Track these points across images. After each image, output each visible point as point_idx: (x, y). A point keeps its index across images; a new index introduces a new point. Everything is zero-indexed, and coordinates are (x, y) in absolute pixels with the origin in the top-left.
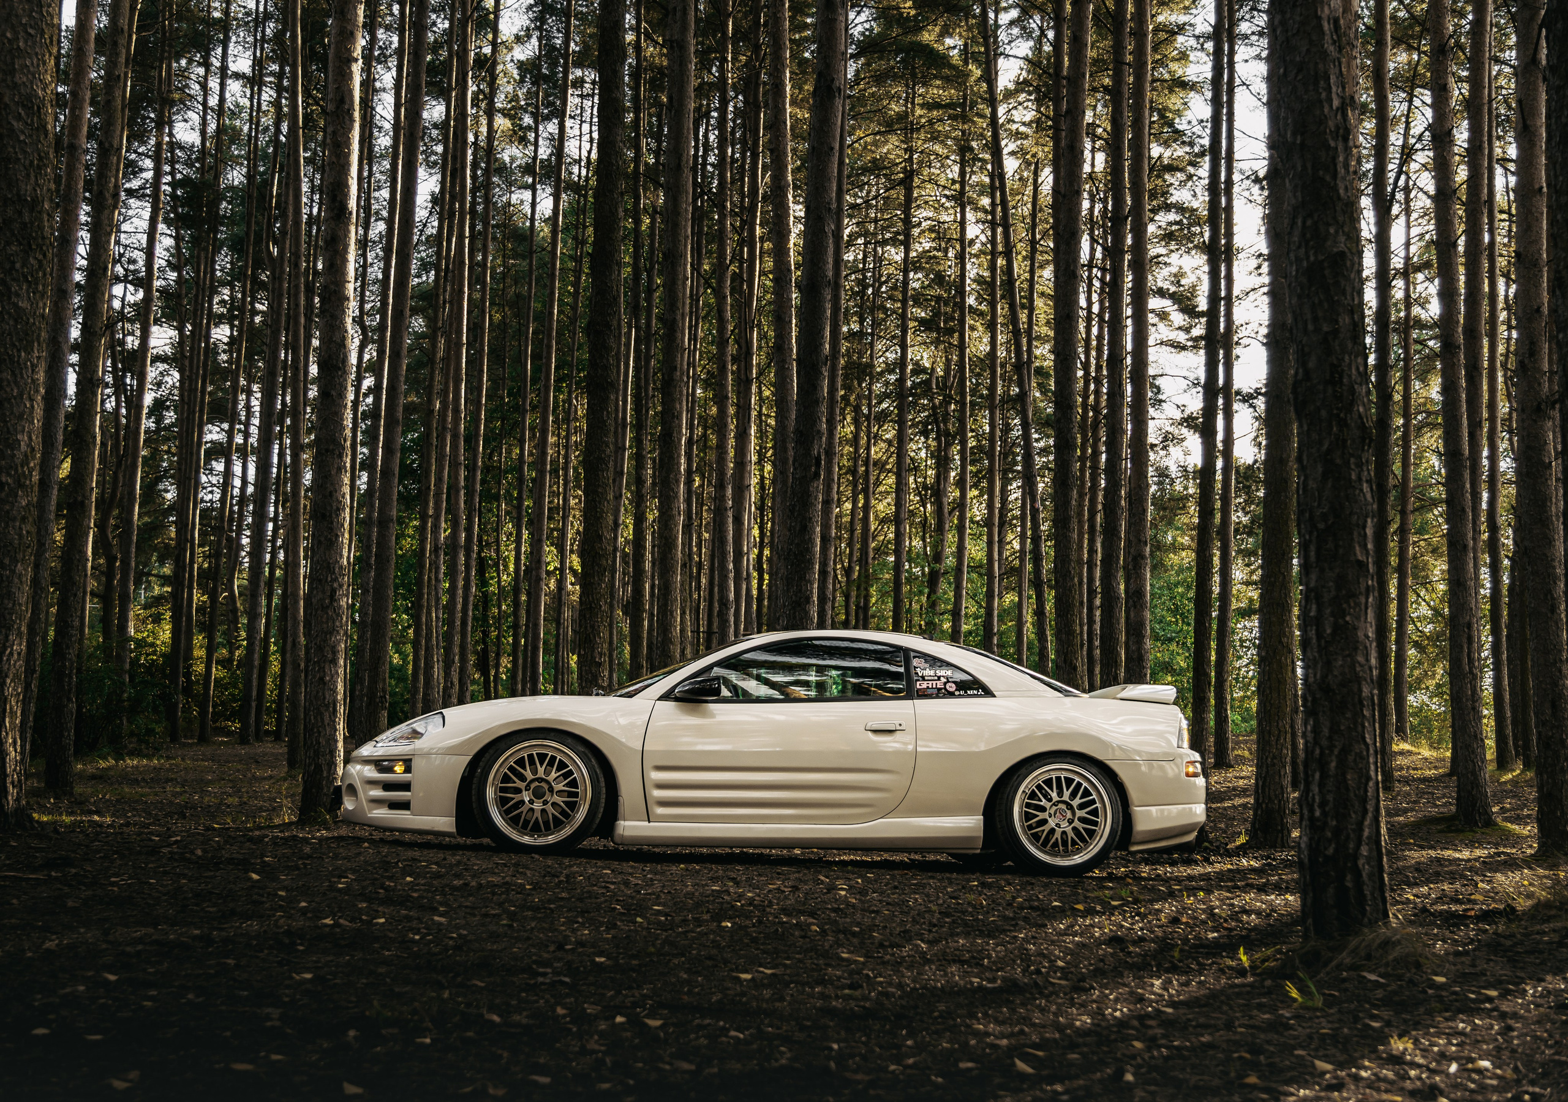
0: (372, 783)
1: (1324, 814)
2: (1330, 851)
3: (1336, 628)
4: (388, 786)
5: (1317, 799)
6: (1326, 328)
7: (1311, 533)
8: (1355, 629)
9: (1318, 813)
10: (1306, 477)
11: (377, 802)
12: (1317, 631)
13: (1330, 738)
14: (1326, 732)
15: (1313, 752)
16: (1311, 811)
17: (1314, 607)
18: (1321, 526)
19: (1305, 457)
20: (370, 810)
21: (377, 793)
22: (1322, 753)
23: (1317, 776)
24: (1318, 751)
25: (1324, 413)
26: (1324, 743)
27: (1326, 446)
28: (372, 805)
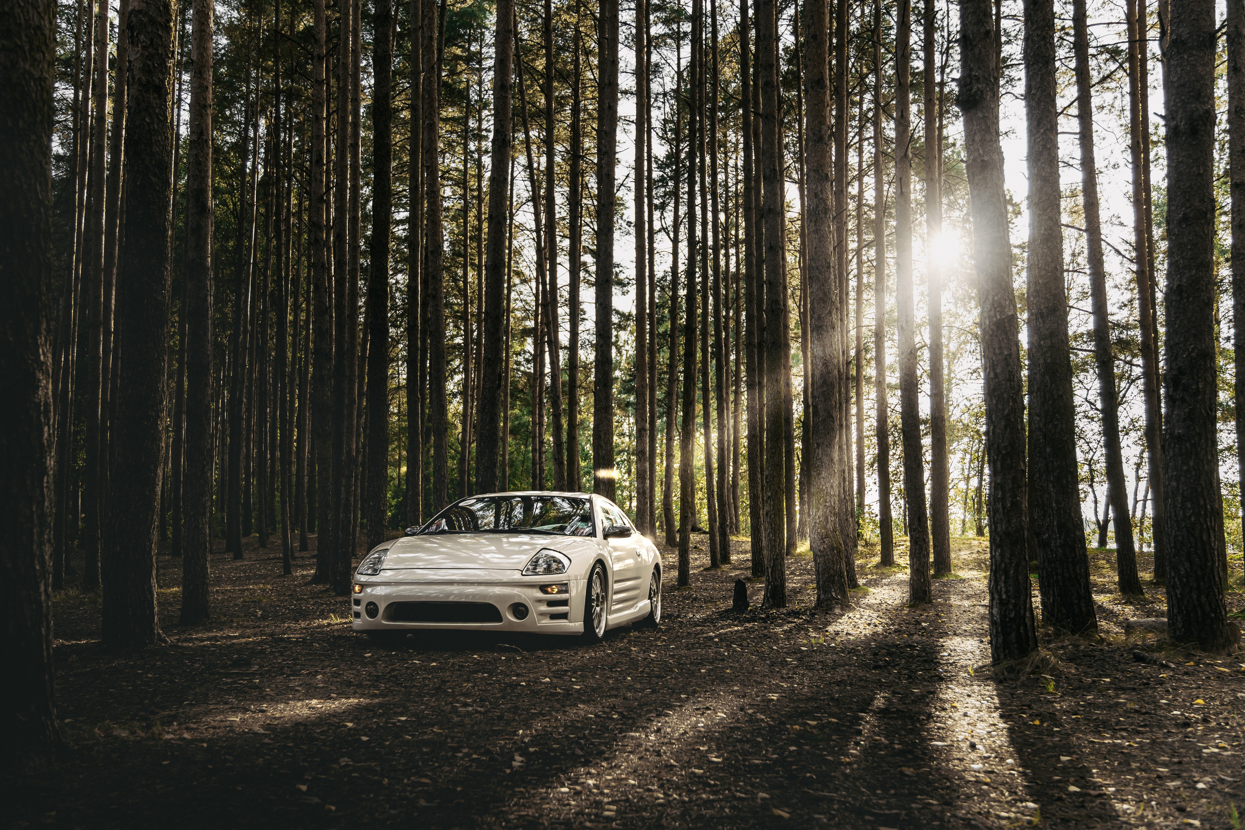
0: (540, 601)
1: (1008, 596)
2: (1012, 615)
3: (1013, 503)
4: (551, 603)
5: (1003, 589)
6: (1006, 353)
7: (998, 456)
8: (1021, 503)
9: (1004, 597)
10: (994, 427)
11: (542, 614)
12: (1002, 505)
13: (1010, 559)
14: (1008, 555)
15: (1000, 566)
16: (1000, 595)
17: (1000, 493)
18: (1004, 452)
19: (994, 416)
20: (539, 621)
21: (544, 608)
22: (1006, 567)
23: (1003, 578)
24: (1003, 565)
25: (1005, 395)
26: (1007, 561)
27: (1006, 412)
28: (541, 617)
